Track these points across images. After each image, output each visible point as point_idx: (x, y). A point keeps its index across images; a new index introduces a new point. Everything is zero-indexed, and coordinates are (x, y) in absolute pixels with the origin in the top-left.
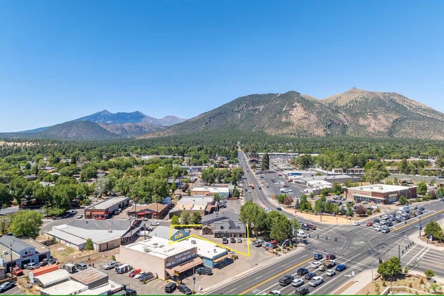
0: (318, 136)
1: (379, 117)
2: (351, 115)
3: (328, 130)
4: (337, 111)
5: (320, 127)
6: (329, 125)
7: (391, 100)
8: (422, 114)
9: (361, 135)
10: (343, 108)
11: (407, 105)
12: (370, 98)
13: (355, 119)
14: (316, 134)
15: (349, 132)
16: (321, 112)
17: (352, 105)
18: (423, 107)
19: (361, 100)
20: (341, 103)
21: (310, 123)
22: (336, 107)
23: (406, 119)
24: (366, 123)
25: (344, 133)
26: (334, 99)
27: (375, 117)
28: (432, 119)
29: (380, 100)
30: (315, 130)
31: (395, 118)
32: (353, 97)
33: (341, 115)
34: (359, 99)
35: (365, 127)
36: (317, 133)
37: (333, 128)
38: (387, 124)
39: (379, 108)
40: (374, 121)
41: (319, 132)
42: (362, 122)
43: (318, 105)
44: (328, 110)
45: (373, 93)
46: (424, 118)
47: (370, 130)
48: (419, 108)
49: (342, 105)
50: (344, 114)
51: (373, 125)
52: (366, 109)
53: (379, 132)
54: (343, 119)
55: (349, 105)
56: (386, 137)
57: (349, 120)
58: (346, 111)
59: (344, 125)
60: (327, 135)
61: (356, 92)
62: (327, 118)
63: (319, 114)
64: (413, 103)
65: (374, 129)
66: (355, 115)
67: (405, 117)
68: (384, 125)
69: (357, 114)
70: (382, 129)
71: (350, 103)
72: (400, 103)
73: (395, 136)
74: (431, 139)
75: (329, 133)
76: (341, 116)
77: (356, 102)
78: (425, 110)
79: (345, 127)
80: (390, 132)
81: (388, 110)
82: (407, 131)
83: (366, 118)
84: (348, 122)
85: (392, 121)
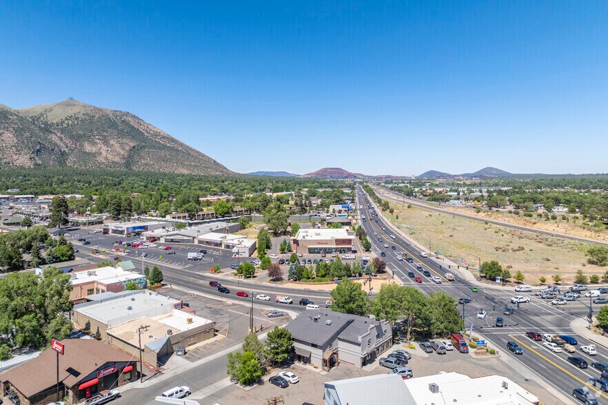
0: (22, 168)
1: (112, 142)
2: (72, 137)
3: (37, 159)
4: (47, 128)
5: (22, 153)
6: (38, 150)
7: (123, 121)
8: (161, 142)
9: (90, 165)
10: (58, 125)
11: (144, 130)
12: (97, 116)
13: (78, 144)
14: (18, 163)
15: (71, 161)
16: (22, 129)
17: (70, 122)
18: (162, 133)
19: (84, 117)
20: (53, 118)
21: (4, 145)
22: (46, 123)
23: (144, 147)
24: (94, 150)
25: (62, 162)
26: (39, 111)
27: (106, 142)
28: (173, 149)
29: (110, 119)
30: (16, 157)
31: (132, 144)
32: (71, 111)
33: (54, 136)
34: (80, 115)
35: (94, 155)
36: (19, 161)
37: (45, 155)
38: (122, 152)
39: (110, 131)
40: (104, 148)
41: (23, 160)
42: (88, 148)
43: (15, 117)
44: (33, 126)
45: (100, 110)
46: (164, 147)
47: (101, 159)
48: (157, 134)
49: (55, 122)
50: (59, 134)
51: (104, 154)
52: (92, 130)
53: (113, 162)
54: (58, 142)
55: (66, 122)
56: (124, 169)
57: (69, 145)
58: (63, 131)
59: (60, 151)
60: (36, 165)
61: (74, 105)
62: (33, 139)
63: (18, 132)
64: (151, 127)
65: (106, 158)
66: (77, 138)
67: (143, 144)
68: (119, 154)
69: (80, 136)
70: (117, 159)
71: (67, 119)
72: (136, 126)
73: (134, 168)
74: (176, 172)
75: (40, 162)
76: (54, 138)
77: (77, 119)
78: (163, 137)
79: (63, 154)
80: (128, 163)
81: (121, 134)
82: (147, 163)
83: (94, 144)
84: (67, 147)
85: (128, 148)
